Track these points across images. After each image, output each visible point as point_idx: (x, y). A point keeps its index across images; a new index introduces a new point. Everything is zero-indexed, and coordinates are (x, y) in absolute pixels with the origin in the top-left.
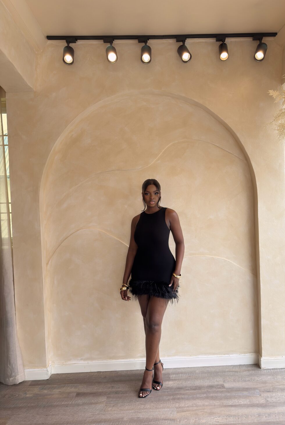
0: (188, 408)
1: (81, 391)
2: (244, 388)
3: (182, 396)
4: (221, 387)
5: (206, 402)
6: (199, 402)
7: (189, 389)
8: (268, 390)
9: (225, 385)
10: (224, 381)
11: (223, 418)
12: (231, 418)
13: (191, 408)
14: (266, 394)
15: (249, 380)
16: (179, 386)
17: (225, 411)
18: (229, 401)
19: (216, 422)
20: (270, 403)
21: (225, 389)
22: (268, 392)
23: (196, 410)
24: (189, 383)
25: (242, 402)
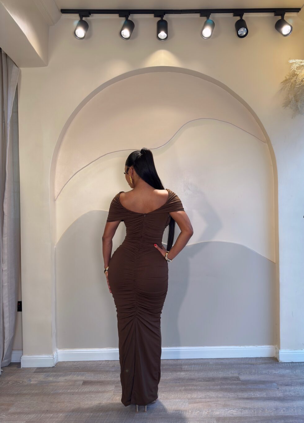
0: (200, 400)
1: (88, 380)
2: (260, 381)
3: (194, 387)
4: (236, 379)
5: (220, 394)
6: (212, 394)
7: (202, 380)
8: (286, 384)
9: (240, 378)
10: (240, 374)
11: (238, 410)
12: (246, 411)
13: (203, 400)
14: (284, 388)
15: (266, 373)
16: (191, 377)
17: (240, 404)
18: (244, 394)
19: (230, 414)
20: (289, 396)
21: (240, 382)
22: (287, 385)
23: (209, 402)
24: (202, 375)
25: (259, 395)
